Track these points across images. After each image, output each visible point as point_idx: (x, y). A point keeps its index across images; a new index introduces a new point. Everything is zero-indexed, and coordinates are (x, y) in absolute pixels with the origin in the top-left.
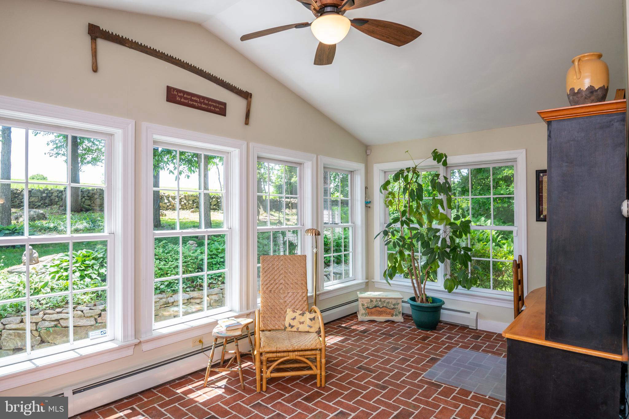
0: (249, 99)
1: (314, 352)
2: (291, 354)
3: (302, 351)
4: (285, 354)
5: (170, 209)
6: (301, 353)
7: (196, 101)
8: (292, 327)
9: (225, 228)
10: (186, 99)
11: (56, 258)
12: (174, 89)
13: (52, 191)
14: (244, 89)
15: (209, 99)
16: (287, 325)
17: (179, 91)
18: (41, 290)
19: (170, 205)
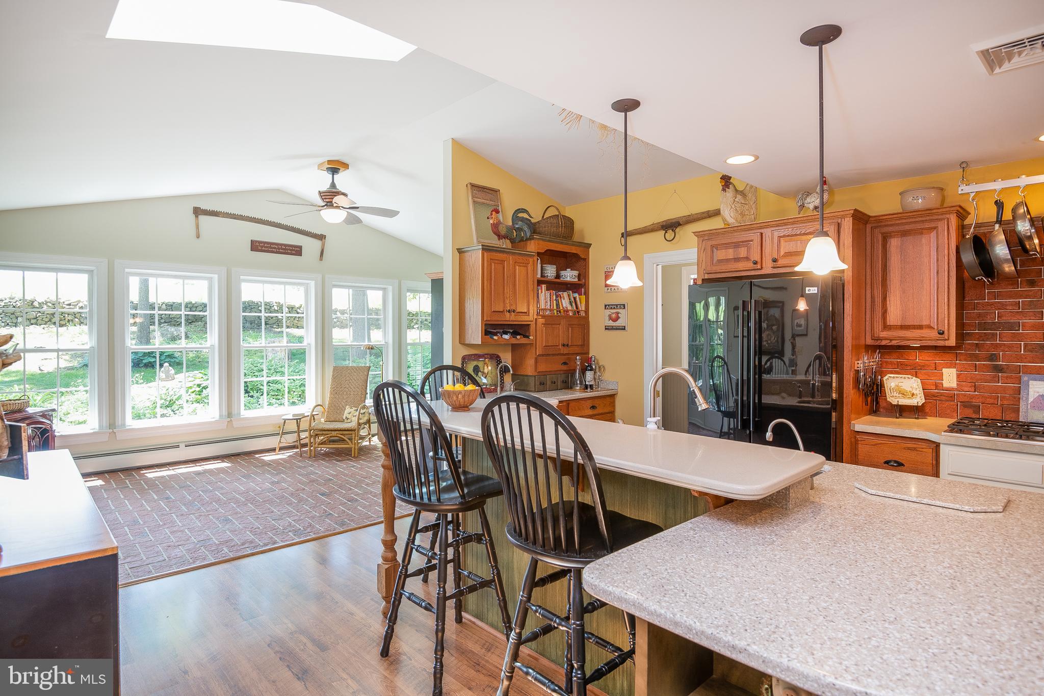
0: (323, 240)
1: (350, 432)
2: (333, 432)
3: (340, 430)
4: (329, 432)
5: (338, 326)
6: (341, 432)
7: (275, 248)
8: (348, 419)
9: (305, 343)
10: (265, 247)
11: (191, 375)
12: (256, 241)
13: (196, 305)
14: (319, 233)
15: (285, 245)
16: (344, 418)
17: (260, 242)
18: (175, 402)
19: (338, 321)
